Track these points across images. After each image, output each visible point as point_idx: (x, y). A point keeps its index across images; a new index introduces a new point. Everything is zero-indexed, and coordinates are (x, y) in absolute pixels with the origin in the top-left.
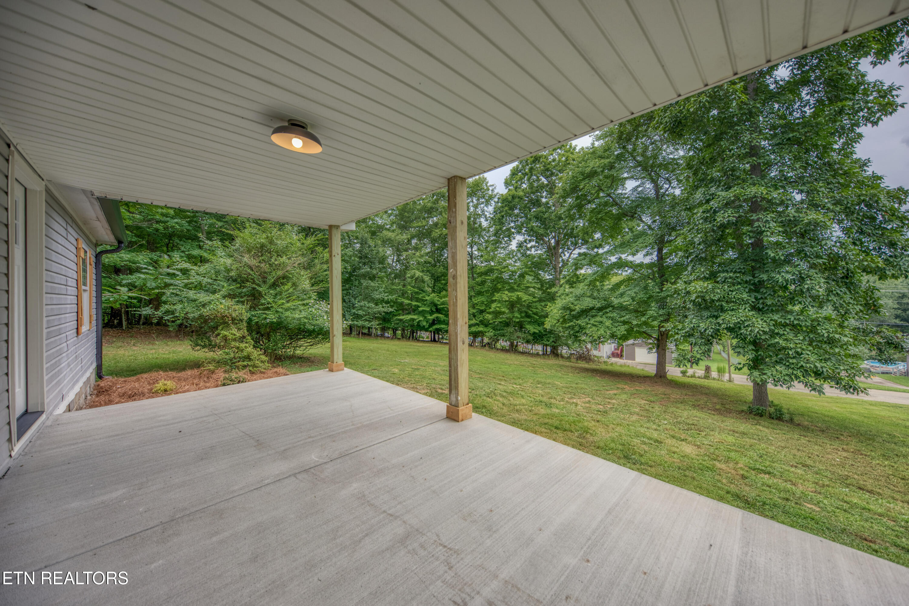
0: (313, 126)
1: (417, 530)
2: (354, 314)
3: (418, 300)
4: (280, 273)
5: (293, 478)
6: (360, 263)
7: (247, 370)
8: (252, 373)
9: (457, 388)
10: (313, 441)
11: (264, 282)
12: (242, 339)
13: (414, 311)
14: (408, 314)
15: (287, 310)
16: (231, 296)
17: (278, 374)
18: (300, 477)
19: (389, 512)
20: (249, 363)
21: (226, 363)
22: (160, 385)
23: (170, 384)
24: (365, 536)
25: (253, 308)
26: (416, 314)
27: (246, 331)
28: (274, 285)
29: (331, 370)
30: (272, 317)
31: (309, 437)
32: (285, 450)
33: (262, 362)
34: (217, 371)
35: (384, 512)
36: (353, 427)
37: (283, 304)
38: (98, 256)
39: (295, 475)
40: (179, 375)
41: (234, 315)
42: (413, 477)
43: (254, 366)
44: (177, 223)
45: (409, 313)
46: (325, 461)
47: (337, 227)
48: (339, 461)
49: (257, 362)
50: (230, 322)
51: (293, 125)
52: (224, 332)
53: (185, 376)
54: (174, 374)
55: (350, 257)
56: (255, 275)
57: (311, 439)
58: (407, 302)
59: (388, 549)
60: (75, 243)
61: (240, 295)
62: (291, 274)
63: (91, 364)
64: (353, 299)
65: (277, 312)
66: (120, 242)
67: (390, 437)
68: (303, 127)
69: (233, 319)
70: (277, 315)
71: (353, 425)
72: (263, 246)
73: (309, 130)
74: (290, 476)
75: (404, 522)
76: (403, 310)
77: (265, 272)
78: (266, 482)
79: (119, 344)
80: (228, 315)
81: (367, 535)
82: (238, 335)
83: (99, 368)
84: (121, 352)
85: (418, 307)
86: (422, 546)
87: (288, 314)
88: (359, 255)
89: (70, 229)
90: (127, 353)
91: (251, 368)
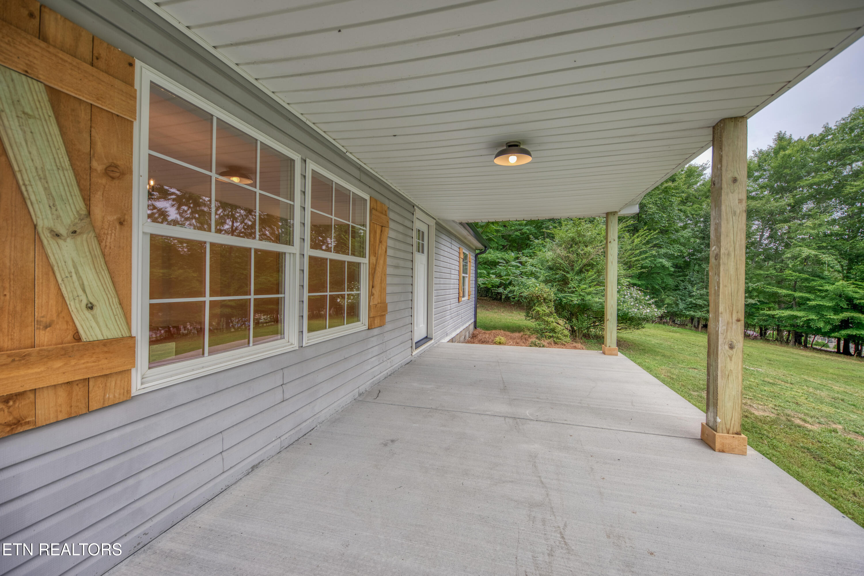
0: (525, 142)
1: (552, 508)
2: (691, 303)
3: (811, 290)
4: (585, 261)
5: (503, 419)
6: (702, 244)
7: (552, 339)
8: (556, 343)
9: (716, 405)
10: (538, 402)
11: (573, 269)
12: (550, 315)
13: (799, 305)
14: (787, 308)
15: (589, 294)
16: (546, 282)
17: (575, 348)
18: (507, 419)
19: (542, 479)
20: (554, 335)
21: (537, 331)
22: (497, 339)
23: (503, 339)
24: (510, 482)
25: (561, 291)
26: (804, 310)
27: (553, 309)
28: (580, 271)
29: (604, 353)
30: (575, 300)
31: (538, 398)
32: (514, 399)
33: (565, 336)
34: (531, 336)
35: (540, 477)
36: (579, 405)
37: (586, 288)
38: (476, 256)
39: (505, 417)
40: (511, 335)
41: (545, 296)
42: (592, 469)
43: (558, 338)
44: (528, 229)
45: (791, 308)
46: (532, 418)
47: (614, 213)
48: (542, 423)
49: (560, 335)
50: (542, 301)
51: (510, 146)
52: (538, 309)
53: (514, 336)
54: (508, 333)
55: (688, 239)
56: (565, 264)
57: (537, 400)
58: (783, 292)
59: (516, 501)
60: (458, 250)
61: (554, 280)
62: (597, 261)
63: (470, 319)
64: (690, 287)
65: (580, 295)
66: (486, 247)
67: (605, 427)
68: (517, 146)
69: (545, 299)
70: (580, 298)
71: (580, 403)
72: (573, 239)
73: (521, 147)
74: (503, 416)
75: (547, 494)
76: (779, 303)
77: (573, 262)
78: (487, 413)
79: (496, 311)
80: (541, 295)
81: (512, 482)
82: (547, 311)
83: (475, 322)
84: (495, 315)
85: (809, 300)
86: (544, 521)
87: (589, 297)
88: (701, 235)
89: (453, 242)
90: (497, 317)
91: (555, 339)
